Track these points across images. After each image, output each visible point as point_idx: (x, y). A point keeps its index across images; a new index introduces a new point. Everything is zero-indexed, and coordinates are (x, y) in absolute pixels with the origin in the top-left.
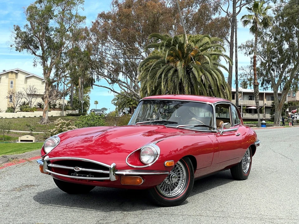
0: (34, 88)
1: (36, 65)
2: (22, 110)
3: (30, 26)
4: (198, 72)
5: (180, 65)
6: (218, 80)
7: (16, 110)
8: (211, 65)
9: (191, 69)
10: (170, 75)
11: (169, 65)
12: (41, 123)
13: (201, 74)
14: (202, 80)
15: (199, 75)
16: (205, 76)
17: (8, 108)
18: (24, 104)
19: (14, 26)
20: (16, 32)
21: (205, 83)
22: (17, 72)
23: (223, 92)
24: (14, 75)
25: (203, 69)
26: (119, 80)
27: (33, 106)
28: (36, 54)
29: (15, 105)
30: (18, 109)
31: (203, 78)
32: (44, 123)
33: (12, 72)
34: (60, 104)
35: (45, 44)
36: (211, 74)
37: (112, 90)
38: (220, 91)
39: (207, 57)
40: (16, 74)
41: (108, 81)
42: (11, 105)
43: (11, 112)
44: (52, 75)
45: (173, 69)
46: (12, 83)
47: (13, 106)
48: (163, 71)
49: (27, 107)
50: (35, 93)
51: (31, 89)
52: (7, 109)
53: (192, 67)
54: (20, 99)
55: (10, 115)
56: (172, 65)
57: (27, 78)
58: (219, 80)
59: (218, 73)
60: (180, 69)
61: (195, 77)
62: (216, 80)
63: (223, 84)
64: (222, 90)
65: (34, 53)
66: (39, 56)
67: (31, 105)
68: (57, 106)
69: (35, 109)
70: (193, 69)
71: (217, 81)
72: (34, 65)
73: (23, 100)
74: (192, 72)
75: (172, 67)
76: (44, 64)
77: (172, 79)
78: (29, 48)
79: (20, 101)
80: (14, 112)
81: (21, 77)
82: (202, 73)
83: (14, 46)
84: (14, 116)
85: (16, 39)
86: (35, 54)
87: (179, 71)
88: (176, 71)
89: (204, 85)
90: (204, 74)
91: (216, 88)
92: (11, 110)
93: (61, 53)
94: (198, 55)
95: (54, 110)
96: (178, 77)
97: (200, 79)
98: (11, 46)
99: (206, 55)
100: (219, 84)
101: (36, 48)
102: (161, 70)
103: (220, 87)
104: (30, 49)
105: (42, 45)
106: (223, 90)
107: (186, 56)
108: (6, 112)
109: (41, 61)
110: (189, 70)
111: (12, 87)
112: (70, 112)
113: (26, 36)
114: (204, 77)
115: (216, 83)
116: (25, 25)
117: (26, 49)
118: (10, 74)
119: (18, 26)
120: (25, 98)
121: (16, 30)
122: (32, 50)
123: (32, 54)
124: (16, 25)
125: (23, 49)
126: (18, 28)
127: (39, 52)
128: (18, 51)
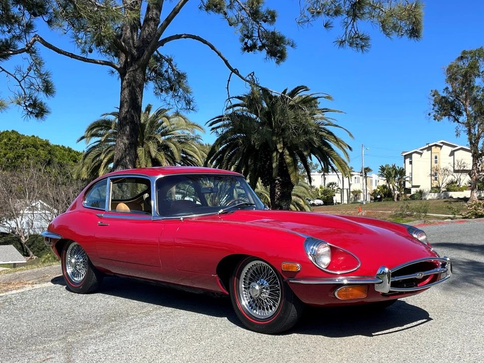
0: (462, 163)
1: (459, 135)
2: (449, 190)
3: (450, 89)
7: (442, 190)
17: (432, 188)
18: (452, 182)
19: (432, 91)
20: (433, 98)
22: (442, 145)
24: (438, 149)
27: (463, 184)
28: (459, 120)
29: (441, 184)
30: (444, 188)
35: (469, 109)
40: (441, 147)
42: (435, 184)
43: (436, 192)
46: (436, 158)
47: (438, 186)
49: (455, 186)
50: (464, 169)
51: (460, 163)
54: (446, 177)
55: (434, 196)
57: (454, 150)
65: (457, 120)
66: (463, 123)
67: (460, 183)
69: (465, 188)
72: (457, 135)
73: (450, 178)
76: (469, 132)
78: (450, 115)
79: (446, 178)
80: (440, 193)
81: (446, 150)
83: (432, 115)
85: (433, 105)
86: (458, 122)
92: (436, 190)
98: (429, 114)
101: (460, 113)
105: (466, 110)
108: (430, 192)
109: (466, 129)
111: (436, 162)
113: (447, 101)
116: (444, 88)
117: (447, 117)
118: (433, 148)
119: (436, 91)
120: (452, 175)
121: (434, 96)
122: (454, 117)
123: (454, 121)
124: (434, 90)
125: (443, 117)
126: (436, 93)
127: (463, 118)
128: (437, 120)
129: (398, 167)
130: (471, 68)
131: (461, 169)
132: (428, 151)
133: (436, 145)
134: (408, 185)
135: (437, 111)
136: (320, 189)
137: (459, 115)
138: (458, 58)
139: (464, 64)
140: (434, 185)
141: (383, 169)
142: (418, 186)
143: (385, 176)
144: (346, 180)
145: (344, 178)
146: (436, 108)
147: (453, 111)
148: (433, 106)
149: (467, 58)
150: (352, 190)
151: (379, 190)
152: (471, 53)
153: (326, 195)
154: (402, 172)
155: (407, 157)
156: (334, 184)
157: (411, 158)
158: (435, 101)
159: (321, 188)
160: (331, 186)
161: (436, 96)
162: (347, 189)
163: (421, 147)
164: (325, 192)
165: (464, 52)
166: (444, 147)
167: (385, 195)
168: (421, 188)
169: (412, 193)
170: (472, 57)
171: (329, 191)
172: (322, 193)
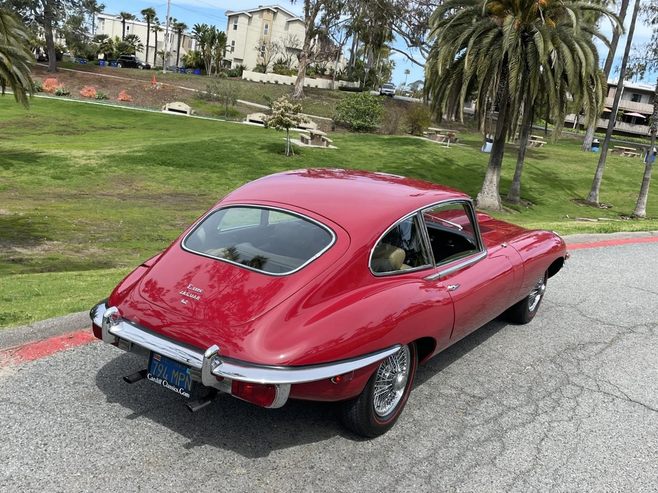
0: (296, 39)
2: (275, 71)
4: (545, 42)
5: (510, 24)
6: (584, 64)
7: (268, 70)
8: (575, 31)
9: (534, 33)
10: (486, 41)
11: (489, 21)
12: (291, 96)
13: (551, 47)
14: (550, 61)
15: (545, 48)
16: (558, 53)
17: (258, 65)
18: (280, 62)
21: (555, 69)
22: (275, 11)
23: (589, 90)
24: (271, 15)
25: (559, 37)
26: (423, 43)
27: (292, 67)
29: (267, 63)
30: (270, 68)
31: (554, 56)
32: (296, 97)
33: (268, 10)
34: (331, 70)
36: (572, 50)
37: (409, 57)
38: (585, 88)
39: (571, 13)
40: (274, 13)
41: (407, 42)
42: (262, 61)
43: (260, 71)
44: (317, 20)
45: (496, 30)
46: (267, 27)
47: (264, 63)
48: (474, 32)
49: (282, 68)
50: (297, 48)
51: (292, 39)
52: (255, 66)
53: (535, 29)
54: (275, 54)
55: (257, 77)
56: (495, 20)
57: (289, 22)
58: (587, 65)
59: (588, 50)
60: (508, 32)
61: (536, 52)
62: (581, 63)
63: (593, 74)
64: (588, 86)
67: (289, 65)
68: (327, 73)
69: (293, 72)
70: (537, 36)
71: (581, 67)
73: (279, 56)
74: (533, 40)
75: (495, 26)
77: (488, 50)
79: (274, 56)
80: (264, 73)
81: (282, 19)
82: (554, 44)
84: (262, 79)
87: (506, 34)
88: (500, 35)
89: (553, 71)
90: (558, 49)
91: (576, 81)
92: (262, 68)
94: (554, 7)
95: (321, 77)
96: (501, 48)
97: (546, 58)
99: (570, 7)
100: (584, 74)
102: (471, 29)
103: (585, 80)
106: (591, 87)
107: (529, 6)
108: (253, 71)
110: (527, 37)
111: (266, 33)
112: (345, 83)
114: (556, 54)
115: (578, 71)
118: (265, 13)
120: (282, 53)
129: (218, 30)
131: (294, 47)
132: (259, 15)
134: (229, 56)
136: (115, 41)
140: (261, 63)
141: (198, 29)
142: (241, 60)
143: (200, 40)
144: (152, 35)
145: (151, 32)
150: (158, 50)
151: (190, 56)
153: (121, 51)
154: (222, 38)
155: (231, 18)
156: (134, 37)
157: (236, 22)
160: (130, 40)
164: (121, 47)
166: (278, 14)
167: (197, 63)
168: (244, 64)
169: (232, 68)
171: (127, 46)
172: (116, 47)
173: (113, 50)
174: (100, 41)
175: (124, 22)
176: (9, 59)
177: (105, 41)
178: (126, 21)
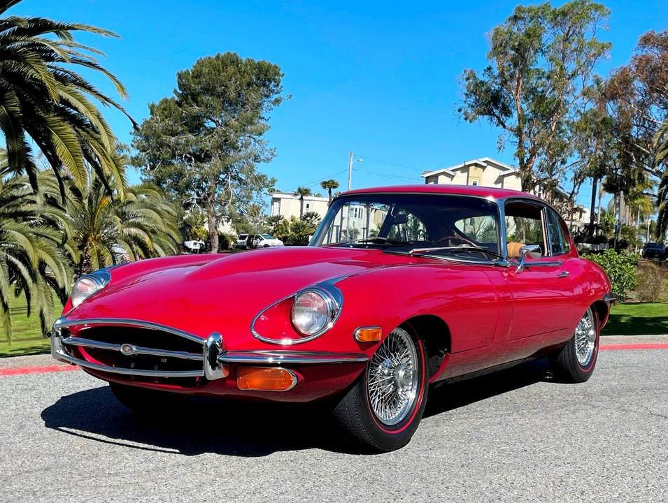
1: (502, 148)
3: (496, 72)
19: (465, 71)
20: (467, 83)
22: (485, 164)
24: (480, 171)
28: (506, 124)
40: (484, 168)
57: (504, 175)
65: (503, 124)
66: (511, 130)
83: (463, 111)
85: (466, 95)
86: (504, 127)
93: (559, 123)
98: (460, 110)
101: (506, 112)
104: (494, 115)
109: (516, 139)
113: (488, 90)
116: (486, 68)
117: (486, 117)
118: (472, 168)
119: (471, 72)
121: (467, 79)
122: (498, 118)
123: (497, 125)
124: (469, 70)
125: (481, 117)
126: (472, 76)
127: (512, 121)
128: (468, 121)
130: (528, 35)
132: (462, 172)
133: (476, 165)
135: (472, 106)
136: (290, 222)
137: (506, 115)
138: (510, 19)
139: (520, 29)
146: (472, 100)
147: (497, 108)
148: (464, 97)
149: (523, 18)
150: (344, 228)
152: (530, 10)
153: (298, 233)
155: (429, 180)
156: (313, 215)
157: (436, 183)
158: (468, 88)
159: (292, 220)
160: (308, 218)
161: (471, 81)
162: (337, 227)
163: (453, 166)
164: (297, 228)
165: (519, 9)
166: (489, 168)
170: (532, 19)
171: (304, 226)
172: (292, 229)
173: (288, 233)
174: (273, 223)
175: (301, 199)
176: (150, 237)
177: (280, 222)
178: (304, 197)
